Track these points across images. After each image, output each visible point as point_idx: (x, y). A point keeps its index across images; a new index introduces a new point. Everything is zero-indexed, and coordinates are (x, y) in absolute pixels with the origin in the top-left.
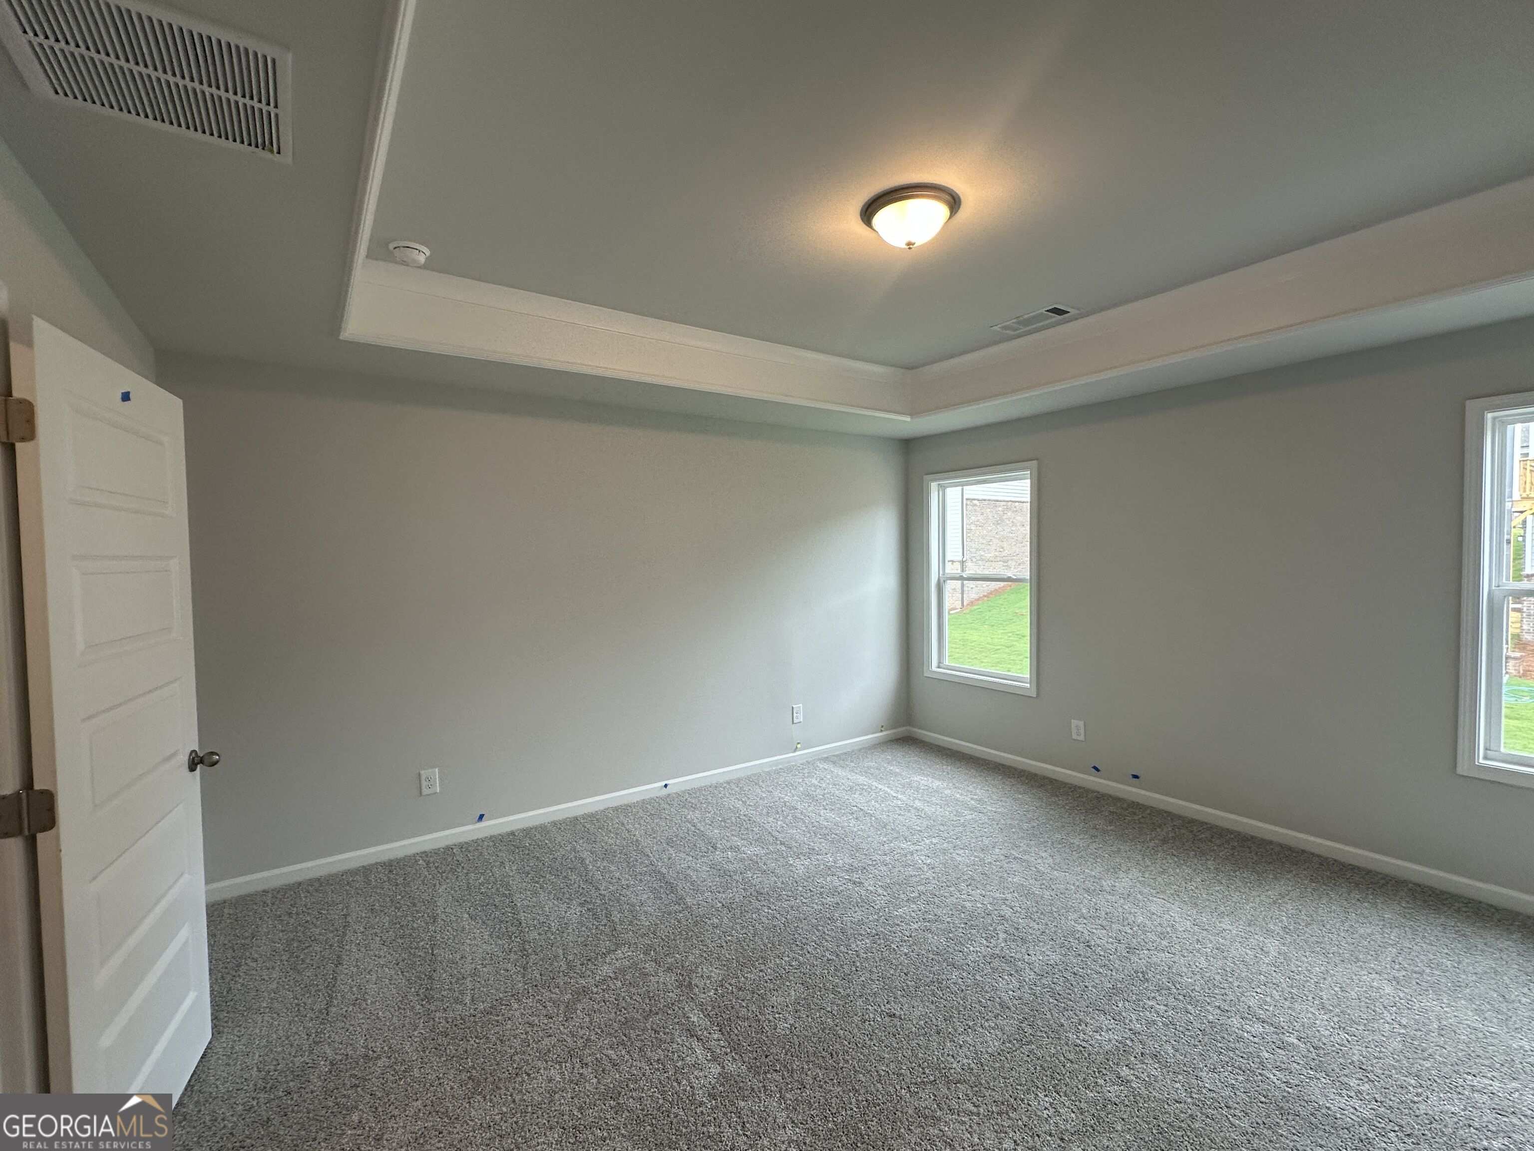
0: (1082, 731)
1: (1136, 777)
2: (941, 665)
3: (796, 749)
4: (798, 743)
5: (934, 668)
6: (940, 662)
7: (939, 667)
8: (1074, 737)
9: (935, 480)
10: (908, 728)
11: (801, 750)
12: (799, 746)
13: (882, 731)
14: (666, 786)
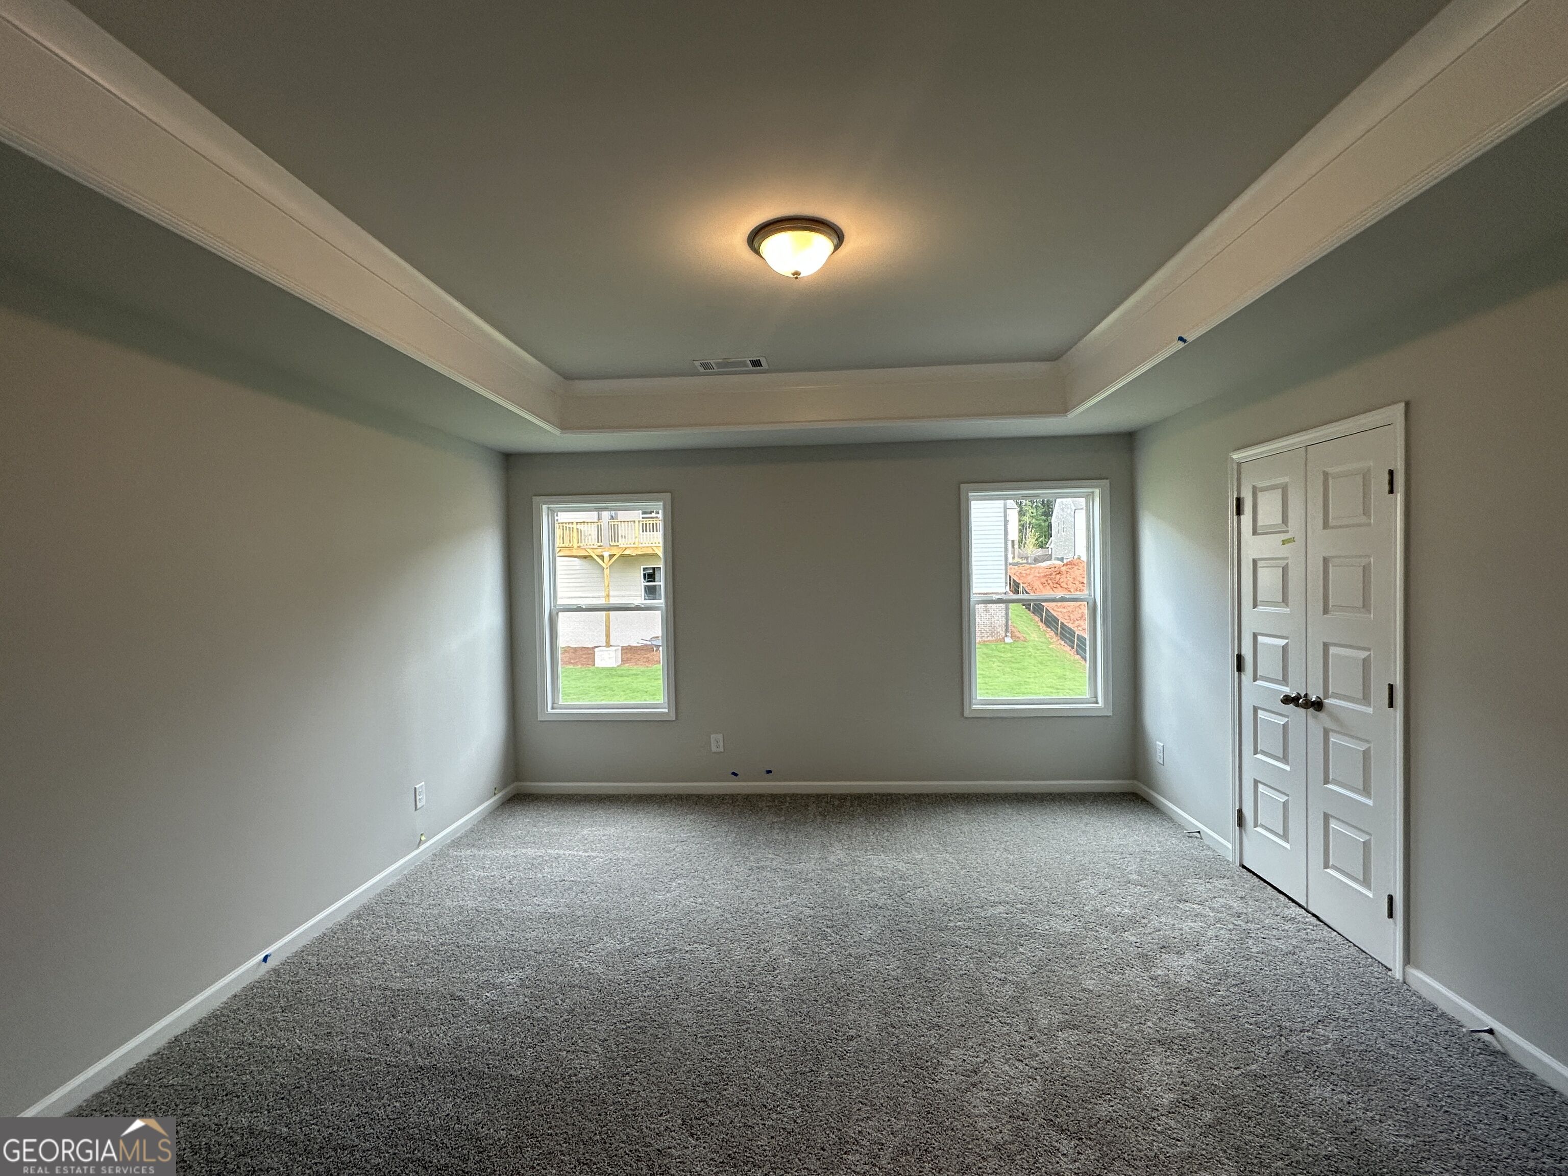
0: (721, 744)
1: (769, 772)
2: (555, 705)
3: (420, 843)
4: (422, 835)
5: (550, 710)
6: (553, 703)
7: (553, 708)
8: (714, 749)
9: (545, 503)
10: (516, 784)
11: (425, 842)
12: (423, 838)
13: (495, 794)
14: (265, 959)
